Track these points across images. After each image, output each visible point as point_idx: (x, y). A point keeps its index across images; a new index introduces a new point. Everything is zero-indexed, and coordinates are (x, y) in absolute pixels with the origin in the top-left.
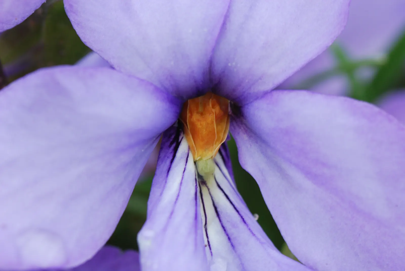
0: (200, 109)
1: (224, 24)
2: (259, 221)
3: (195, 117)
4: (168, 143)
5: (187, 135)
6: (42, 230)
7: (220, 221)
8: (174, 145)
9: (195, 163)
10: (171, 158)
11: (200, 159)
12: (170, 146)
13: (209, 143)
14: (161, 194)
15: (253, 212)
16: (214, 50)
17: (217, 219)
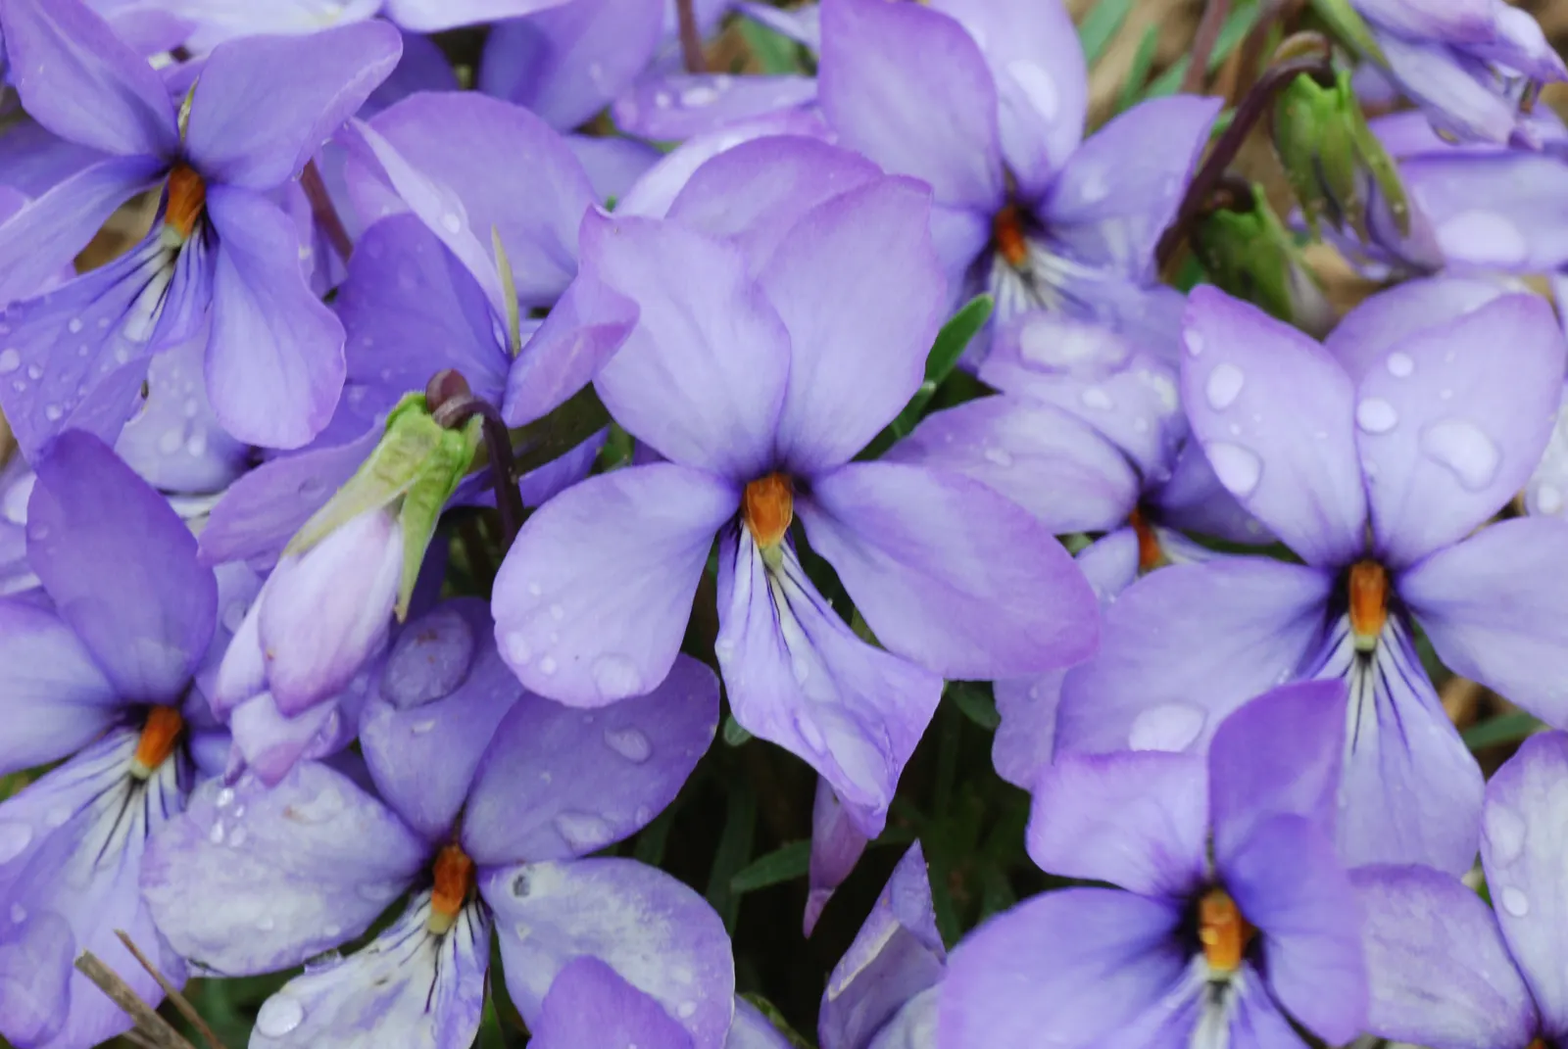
0: (761, 489)
1: (785, 400)
2: (834, 607)
3: (757, 500)
4: (728, 532)
5: (748, 521)
6: (613, 655)
7: (794, 614)
8: (734, 536)
9: (761, 551)
10: (734, 549)
11: (767, 548)
12: (731, 534)
13: (773, 528)
14: (732, 595)
15: (825, 596)
16: (778, 425)
17: (790, 614)
